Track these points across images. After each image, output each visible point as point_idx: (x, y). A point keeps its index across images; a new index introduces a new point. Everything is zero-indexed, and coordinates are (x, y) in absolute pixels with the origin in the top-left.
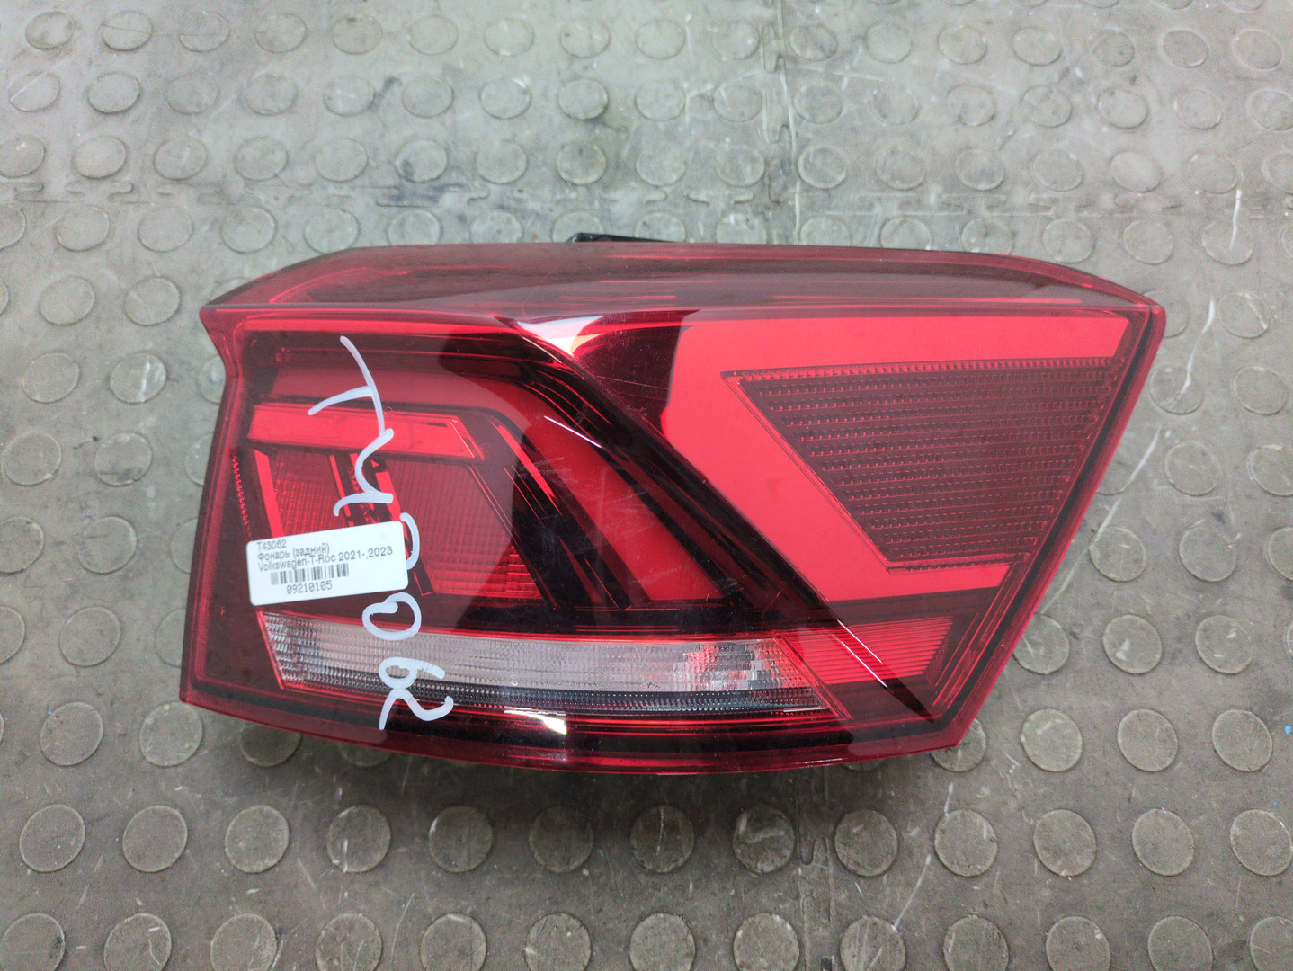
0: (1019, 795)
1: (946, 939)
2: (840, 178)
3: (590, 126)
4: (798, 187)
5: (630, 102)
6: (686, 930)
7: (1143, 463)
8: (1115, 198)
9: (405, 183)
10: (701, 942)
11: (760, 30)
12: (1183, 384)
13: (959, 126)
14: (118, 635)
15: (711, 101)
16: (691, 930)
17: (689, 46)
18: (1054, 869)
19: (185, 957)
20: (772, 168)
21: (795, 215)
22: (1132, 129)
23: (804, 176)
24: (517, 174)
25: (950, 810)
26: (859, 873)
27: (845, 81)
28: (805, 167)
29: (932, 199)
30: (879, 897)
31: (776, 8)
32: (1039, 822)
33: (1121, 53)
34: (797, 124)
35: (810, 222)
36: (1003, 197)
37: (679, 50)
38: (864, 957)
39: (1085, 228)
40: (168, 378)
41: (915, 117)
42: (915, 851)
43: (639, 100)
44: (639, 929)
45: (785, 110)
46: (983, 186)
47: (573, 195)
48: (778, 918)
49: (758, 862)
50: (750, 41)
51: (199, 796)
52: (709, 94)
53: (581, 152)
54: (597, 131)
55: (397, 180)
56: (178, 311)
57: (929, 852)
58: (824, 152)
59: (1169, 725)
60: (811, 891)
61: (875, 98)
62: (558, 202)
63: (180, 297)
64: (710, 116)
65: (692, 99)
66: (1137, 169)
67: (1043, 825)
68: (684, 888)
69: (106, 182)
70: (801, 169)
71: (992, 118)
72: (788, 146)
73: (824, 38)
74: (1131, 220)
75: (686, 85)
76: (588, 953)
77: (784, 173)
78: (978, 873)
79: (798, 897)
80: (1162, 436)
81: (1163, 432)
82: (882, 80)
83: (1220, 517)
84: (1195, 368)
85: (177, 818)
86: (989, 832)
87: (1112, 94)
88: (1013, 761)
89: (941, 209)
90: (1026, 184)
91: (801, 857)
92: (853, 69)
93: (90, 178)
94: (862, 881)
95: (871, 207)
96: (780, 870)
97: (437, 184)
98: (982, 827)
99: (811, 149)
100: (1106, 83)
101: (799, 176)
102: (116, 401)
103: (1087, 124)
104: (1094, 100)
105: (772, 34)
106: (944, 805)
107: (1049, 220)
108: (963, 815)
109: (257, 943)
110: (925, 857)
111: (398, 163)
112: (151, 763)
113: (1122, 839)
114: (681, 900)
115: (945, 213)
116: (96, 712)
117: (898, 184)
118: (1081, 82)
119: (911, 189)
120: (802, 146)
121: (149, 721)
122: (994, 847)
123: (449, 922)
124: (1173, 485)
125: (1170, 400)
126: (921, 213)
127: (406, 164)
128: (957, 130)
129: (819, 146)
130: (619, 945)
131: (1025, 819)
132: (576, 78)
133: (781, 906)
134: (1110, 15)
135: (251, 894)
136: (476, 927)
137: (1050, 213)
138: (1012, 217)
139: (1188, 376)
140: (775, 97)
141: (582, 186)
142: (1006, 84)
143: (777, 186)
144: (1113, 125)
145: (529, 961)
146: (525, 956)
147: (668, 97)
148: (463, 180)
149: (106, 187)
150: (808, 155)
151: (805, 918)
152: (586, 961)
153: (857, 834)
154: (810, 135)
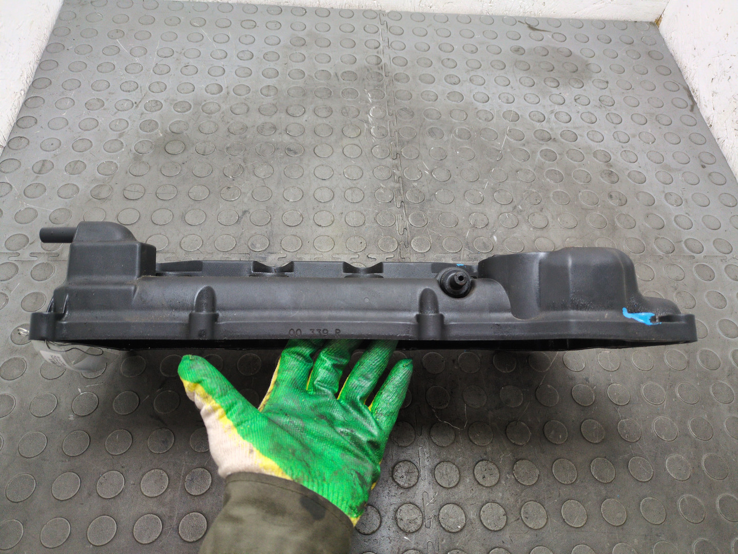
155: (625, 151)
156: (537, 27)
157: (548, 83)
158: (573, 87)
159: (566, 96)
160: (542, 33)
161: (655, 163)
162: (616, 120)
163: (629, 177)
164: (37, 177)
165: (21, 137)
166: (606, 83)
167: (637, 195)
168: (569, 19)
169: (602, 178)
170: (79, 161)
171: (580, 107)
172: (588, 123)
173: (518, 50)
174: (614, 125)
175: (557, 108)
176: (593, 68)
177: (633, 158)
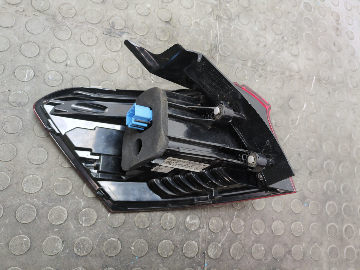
0: (250, 215)
1: (231, 248)
2: (229, 54)
3: (166, 24)
4: (218, 54)
5: (177, 19)
6: (172, 244)
7: (286, 140)
8: (289, 73)
9: (112, 29)
10: (175, 247)
11: (213, 7)
12: (296, 122)
13: (257, 46)
14: (16, 153)
15: (199, 24)
16: (173, 244)
17: (194, 7)
18: (255, 233)
19: (35, 247)
20: (212, 47)
21: (216, 62)
22: (295, 56)
23: (220, 51)
24: (145, 33)
25: (235, 218)
26: (214, 232)
27: (232, 27)
28: (220, 49)
29: (249, 64)
30: (217, 238)
31: (218, 1)
32: (254, 222)
33: (295, 36)
34: (220, 36)
35: (220, 64)
36: (265, 67)
37: (192, 7)
38: (213, 251)
39: (282, 79)
40: (34, 75)
41: (248, 41)
42: (226, 227)
43: (180, 19)
44: (161, 243)
45: (217, 32)
46: (261, 64)
47: (160, 43)
48: (194, 242)
49: (191, 228)
50: (210, 10)
51: (41, 202)
52: (198, 22)
53: (163, 31)
54: (168, 26)
55: (110, 27)
56: (38, 54)
57: (229, 227)
58: (225, 46)
59: (283, 202)
60: (202, 236)
61: (239, 33)
62: (156, 44)
63: (39, 50)
64: (198, 29)
65: (194, 22)
66: (295, 67)
67: (254, 223)
68: (172, 234)
69: (14, 6)
70: (219, 49)
71: (265, 46)
72: (217, 42)
73: (229, 14)
74: (291, 79)
75: (192, 18)
76: (147, 249)
77: (215, 49)
78: (239, 233)
79: (199, 237)
80: (290, 134)
81: (291, 133)
82: (241, 29)
83: (299, 155)
84: (300, 118)
85: (33, 208)
86: (243, 224)
87: (292, 46)
88: (250, 207)
89: (251, 68)
90: (271, 65)
91: (201, 227)
92: (235, 24)
93: (9, 4)
94: (214, 234)
95: (235, 63)
96: (196, 230)
97: (121, 31)
98: (241, 222)
99: (222, 44)
100: (291, 43)
101: (219, 51)
102: (17, 80)
103: (286, 52)
104: (288, 46)
105: (216, 9)
106: (234, 216)
107: (274, 76)
108: (238, 219)
109: (57, 244)
110: (228, 228)
111: (110, 22)
112: (25, 192)
113: (270, 227)
114: (172, 237)
115: (251, 69)
116: (8, 175)
117: (242, 59)
118: (286, 41)
119: (245, 61)
120: (221, 43)
121: (25, 179)
122: (244, 227)
123: (112, 240)
124: (291, 146)
125: (293, 125)
126: (246, 68)
127: (113, 23)
128: (257, 47)
129: (224, 44)
130: (155, 247)
131: (251, 221)
132: (163, 8)
133: (195, 239)
134: (295, 25)
135: (55, 231)
136: (119, 242)
137: (275, 74)
138: (266, 73)
139: (298, 120)
140: (215, 28)
141: (163, 41)
142: (270, 37)
143: (213, 52)
144: (291, 54)
145: (132, 251)
146: (131, 249)
147: (188, 20)
148: (129, 32)
149: (14, 8)
150: (221, 46)
151: (200, 242)
152: (147, 251)
153: (214, 223)
154: (222, 40)
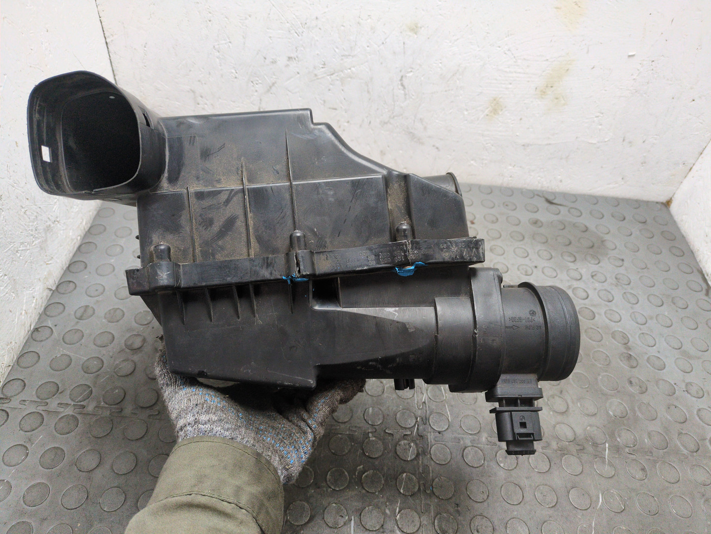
155: (643, 333)
156: (554, 201)
157: (566, 258)
158: (589, 262)
159: (583, 271)
160: (559, 207)
161: (674, 348)
162: (633, 301)
163: (648, 362)
164: (78, 322)
165: (70, 281)
166: (621, 261)
167: (657, 382)
168: (584, 195)
169: (621, 361)
170: (119, 309)
171: (597, 285)
172: (604, 301)
173: (535, 222)
174: (631, 305)
175: (575, 284)
176: (610, 245)
177: (652, 343)
